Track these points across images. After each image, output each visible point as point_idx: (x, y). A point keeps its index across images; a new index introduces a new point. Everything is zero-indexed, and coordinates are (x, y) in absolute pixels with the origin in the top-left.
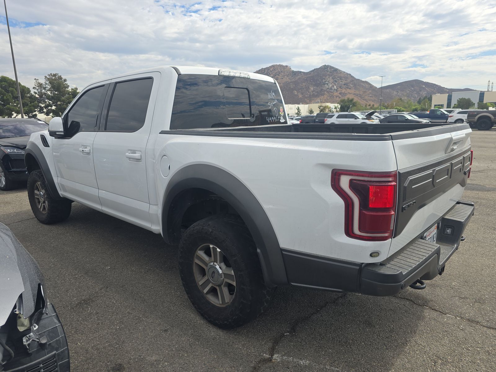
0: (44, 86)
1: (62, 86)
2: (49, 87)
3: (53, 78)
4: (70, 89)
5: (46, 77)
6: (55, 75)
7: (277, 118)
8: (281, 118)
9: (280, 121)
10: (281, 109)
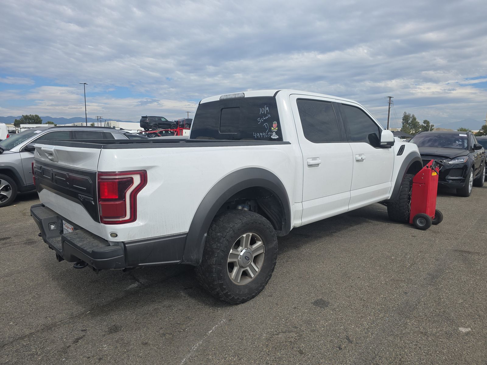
7: (267, 134)
8: (272, 134)
9: (272, 137)
10: (275, 124)
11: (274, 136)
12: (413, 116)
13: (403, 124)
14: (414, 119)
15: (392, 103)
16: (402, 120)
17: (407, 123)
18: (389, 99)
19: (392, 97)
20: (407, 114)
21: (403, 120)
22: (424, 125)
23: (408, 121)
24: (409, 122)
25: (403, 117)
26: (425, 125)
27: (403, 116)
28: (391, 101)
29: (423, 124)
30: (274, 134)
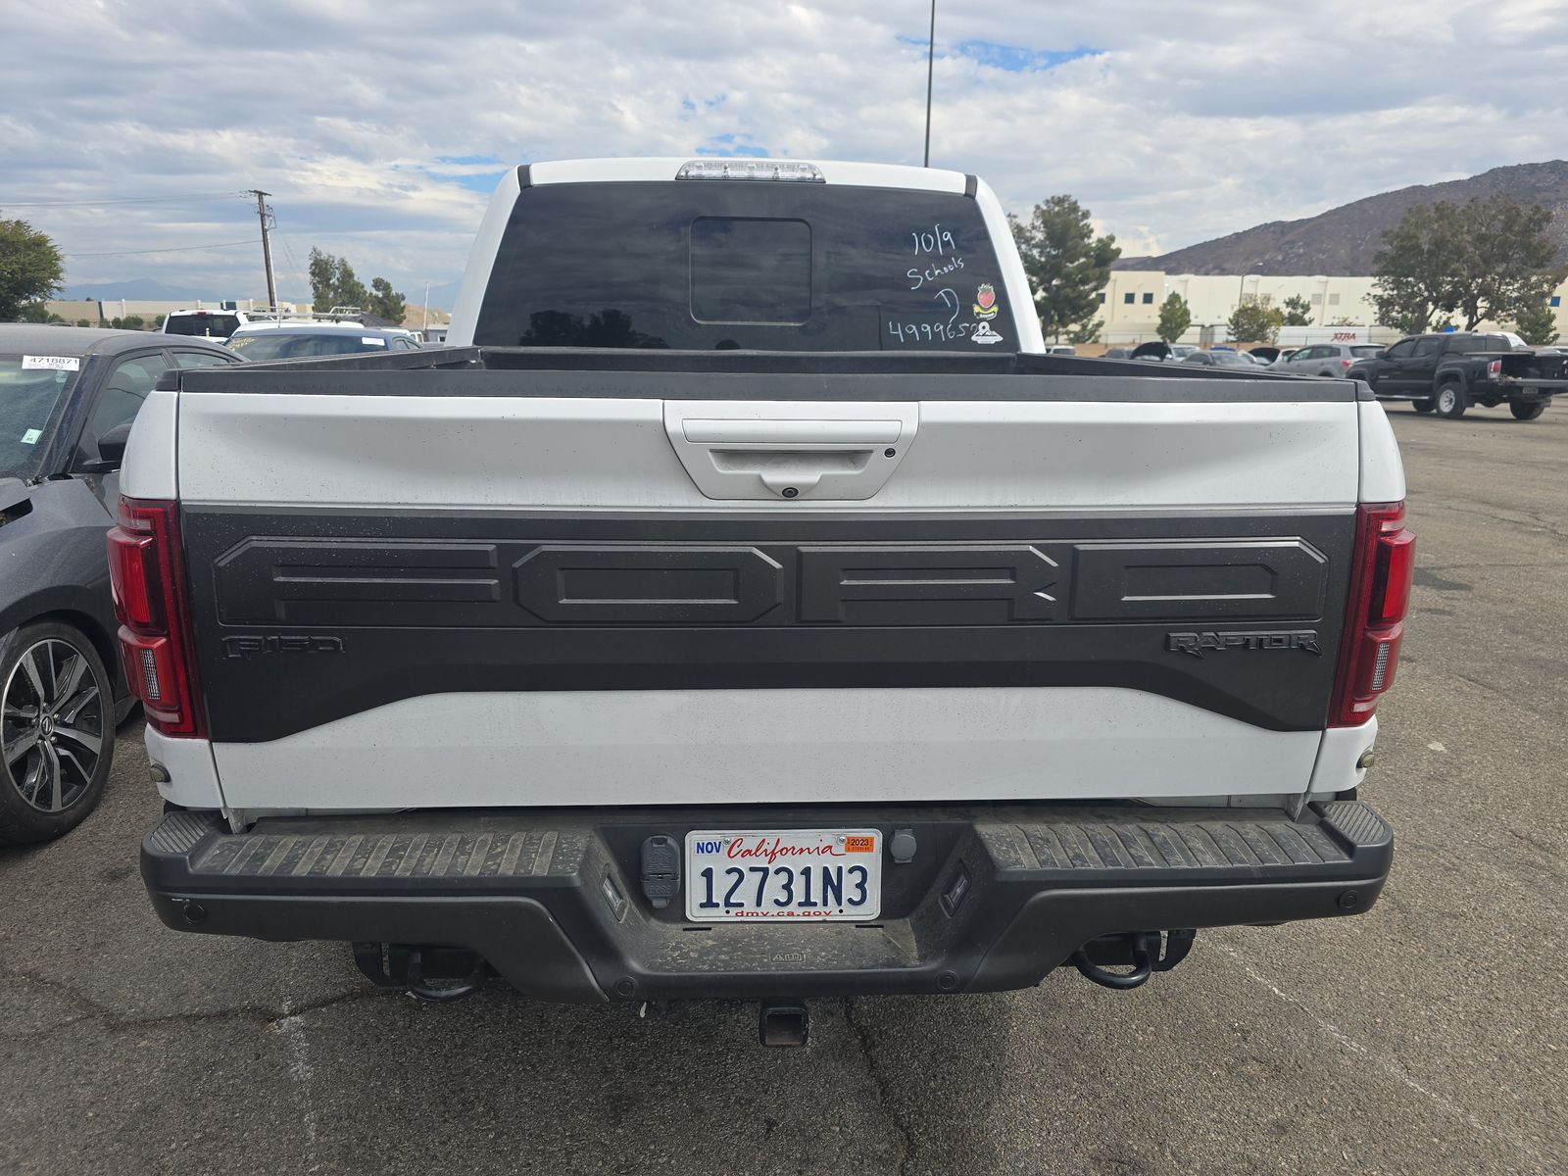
0: (1028, 234)
1: (1073, 232)
2: (1040, 236)
3: (1057, 209)
4: (1093, 241)
5: (1038, 207)
6: (1060, 201)
7: (955, 327)
8: (975, 329)
9: (974, 338)
10: (985, 293)
11: (984, 335)
12: (343, 262)
13: (315, 288)
14: (347, 274)
15: (269, 216)
16: (310, 275)
17: (328, 286)
18: (255, 199)
19: (265, 194)
20: (324, 256)
21: (313, 274)
22: (377, 293)
23: (330, 279)
24: (331, 282)
25: (312, 265)
26: (380, 295)
27: (312, 262)
28: (266, 208)
29: (375, 292)
30: (984, 328)
